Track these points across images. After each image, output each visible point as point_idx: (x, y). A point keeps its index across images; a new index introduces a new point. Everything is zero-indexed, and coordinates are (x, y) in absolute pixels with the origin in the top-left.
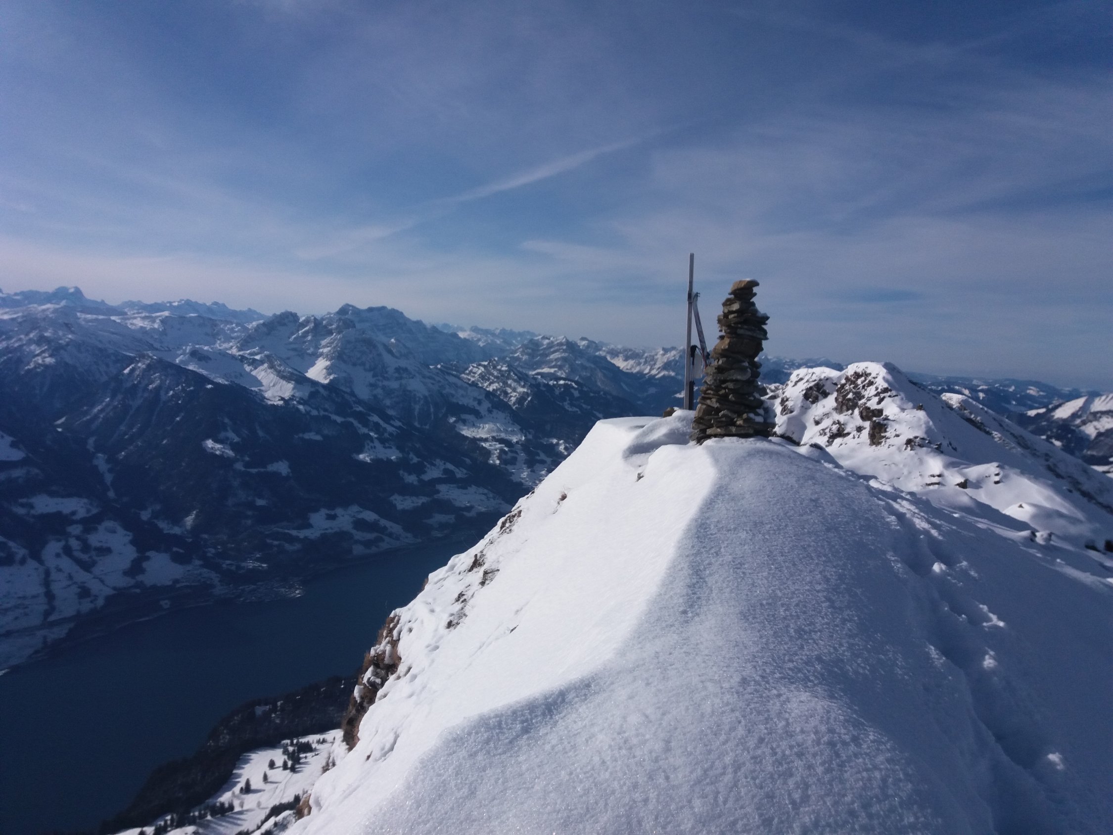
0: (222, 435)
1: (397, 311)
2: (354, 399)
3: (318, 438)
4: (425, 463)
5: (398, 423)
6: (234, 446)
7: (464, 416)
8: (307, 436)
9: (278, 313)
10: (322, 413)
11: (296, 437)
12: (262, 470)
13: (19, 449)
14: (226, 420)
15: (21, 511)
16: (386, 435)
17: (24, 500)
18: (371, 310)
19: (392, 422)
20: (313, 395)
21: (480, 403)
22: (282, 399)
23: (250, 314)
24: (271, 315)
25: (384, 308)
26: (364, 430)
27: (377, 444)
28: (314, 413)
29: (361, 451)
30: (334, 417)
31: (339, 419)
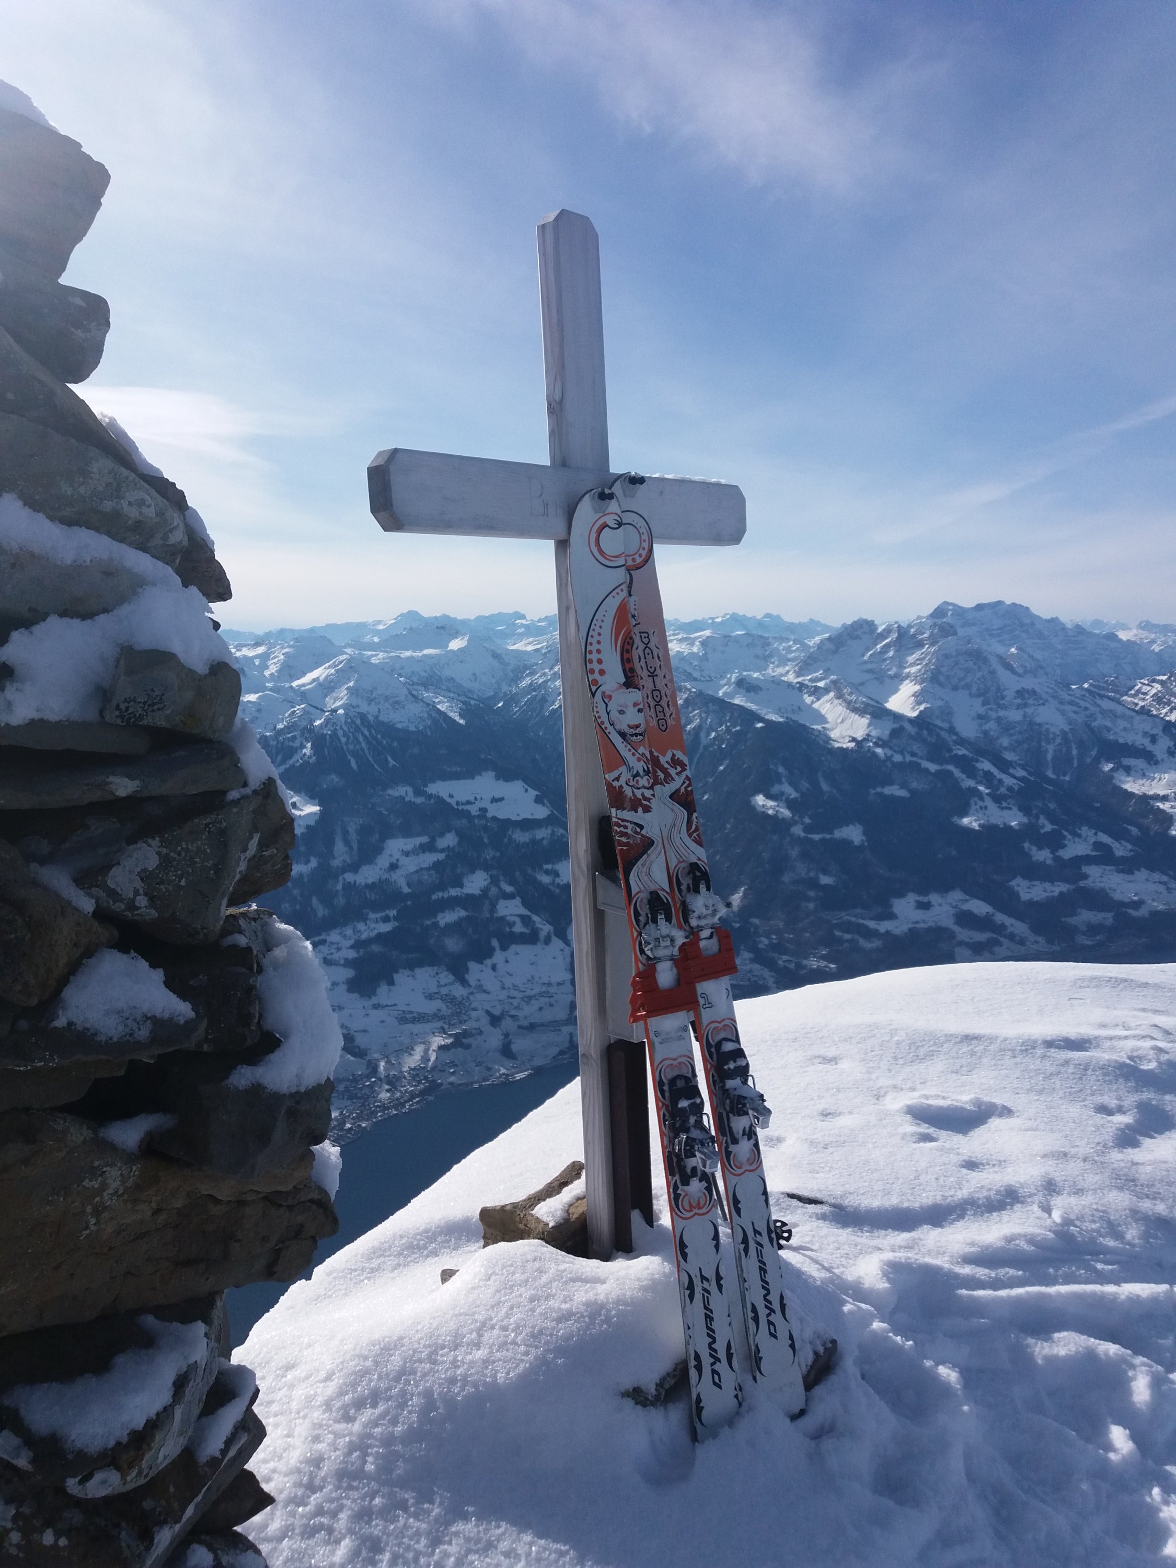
0: (776, 789)
1: (1021, 606)
2: (954, 738)
3: (903, 793)
4: (1066, 833)
5: (1021, 773)
6: (791, 804)
7: (1127, 761)
8: (888, 790)
9: (849, 622)
10: (909, 758)
11: (872, 791)
12: (828, 836)
13: (544, 805)
14: (781, 770)
15: (545, 879)
16: (1003, 790)
17: (549, 867)
18: (980, 607)
19: (1012, 771)
20: (895, 733)
21: (1154, 739)
22: (854, 740)
23: (811, 627)
24: (840, 626)
25: (1000, 603)
26: (971, 783)
27: (988, 802)
28: (898, 758)
29: (964, 813)
30: (926, 764)
31: (933, 767)
